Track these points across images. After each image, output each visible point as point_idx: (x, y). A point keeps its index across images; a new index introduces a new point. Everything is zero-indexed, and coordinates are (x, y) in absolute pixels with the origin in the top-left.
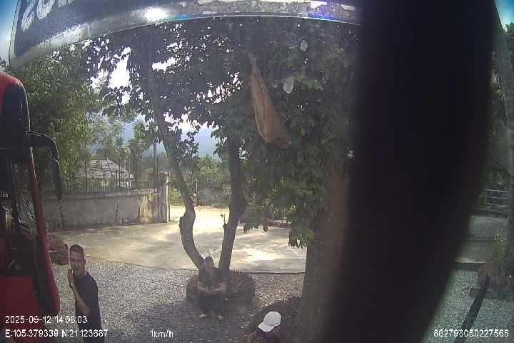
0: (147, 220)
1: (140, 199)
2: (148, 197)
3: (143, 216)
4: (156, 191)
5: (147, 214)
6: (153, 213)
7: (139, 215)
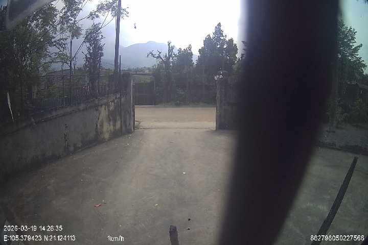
0: (107, 136)
1: (97, 110)
2: (109, 106)
3: (102, 133)
4: (118, 96)
5: (107, 128)
6: (114, 125)
7: (97, 132)
